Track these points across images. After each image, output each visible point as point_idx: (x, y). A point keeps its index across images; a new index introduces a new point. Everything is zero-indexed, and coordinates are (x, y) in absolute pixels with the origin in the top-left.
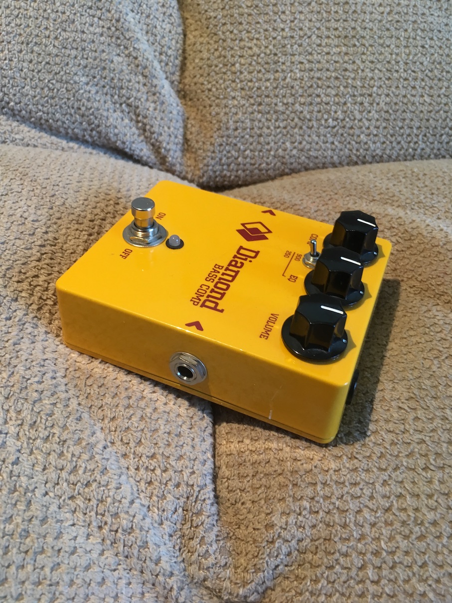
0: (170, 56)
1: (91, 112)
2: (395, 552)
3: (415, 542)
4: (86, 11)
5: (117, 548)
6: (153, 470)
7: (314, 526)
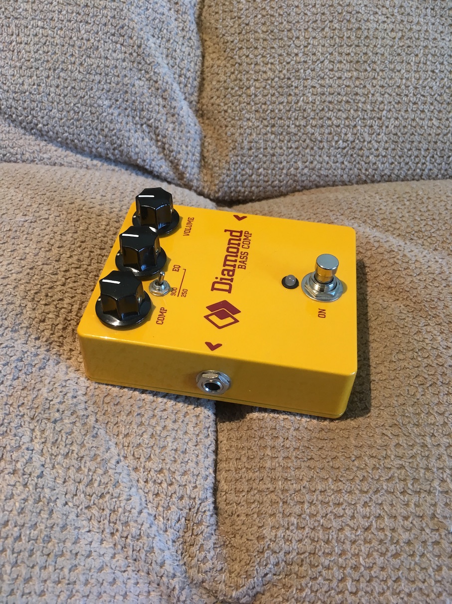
0: (189, 78)
1: (113, 133)
2: (372, 567)
3: (390, 560)
4: (109, 38)
5: (127, 552)
6: (160, 484)
7: (300, 541)
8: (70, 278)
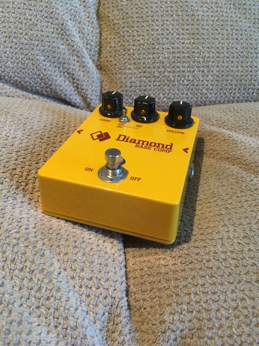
0: (92, 46)
1: (46, 77)
2: (242, 335)
3: (254, 328)
5: (67, 339)
6: (91, 288)
7: (190, 321)
8: (20, 156)
